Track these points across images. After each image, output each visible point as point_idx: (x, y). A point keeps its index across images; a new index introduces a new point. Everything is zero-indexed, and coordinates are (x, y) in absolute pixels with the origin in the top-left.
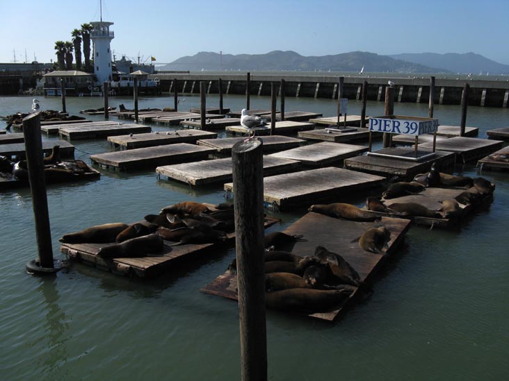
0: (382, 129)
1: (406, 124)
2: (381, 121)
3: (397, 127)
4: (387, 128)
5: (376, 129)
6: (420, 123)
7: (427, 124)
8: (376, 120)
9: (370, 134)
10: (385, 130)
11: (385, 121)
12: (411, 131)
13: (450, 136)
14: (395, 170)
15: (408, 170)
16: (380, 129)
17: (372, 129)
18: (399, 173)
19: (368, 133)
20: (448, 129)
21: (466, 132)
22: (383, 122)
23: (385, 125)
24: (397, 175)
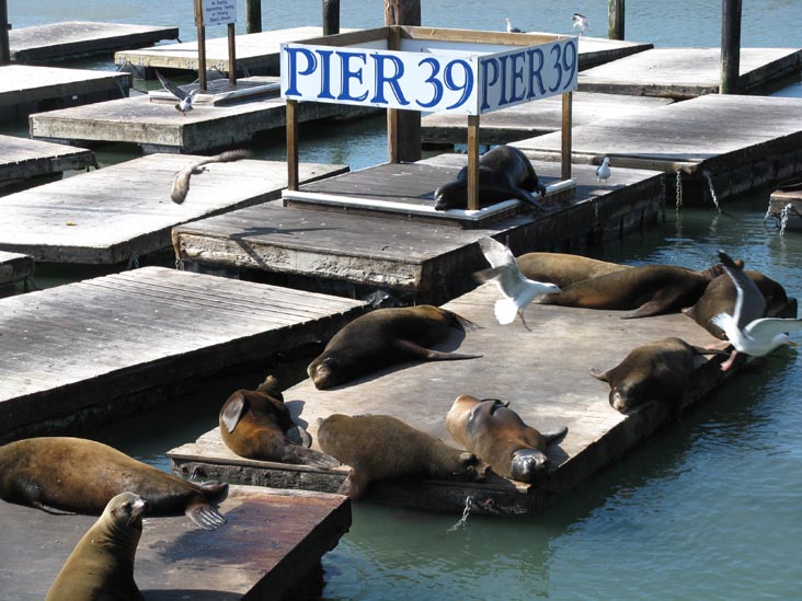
0: (335, 89)
1: (428, 68)
2: (326, 55)
3: (394, 81)
4: (356, 89)
5: (309, 89)
6: (484, 62)
7: (522, 64)
8: (307, 53)
9: (290, 111)
10: (345, 94)
11: (345, 57)
12: (450, 97)
13: (678, 94)
14: (376, 267)
15: (425, 264)
16: (326, 92)
17: (293, 90)
18: (392, 280)
19: (281, 111)
20: (677, 64)
21: (744, 70)
22: (335, 62)
23: (347, 75)
24: (384, 287)
